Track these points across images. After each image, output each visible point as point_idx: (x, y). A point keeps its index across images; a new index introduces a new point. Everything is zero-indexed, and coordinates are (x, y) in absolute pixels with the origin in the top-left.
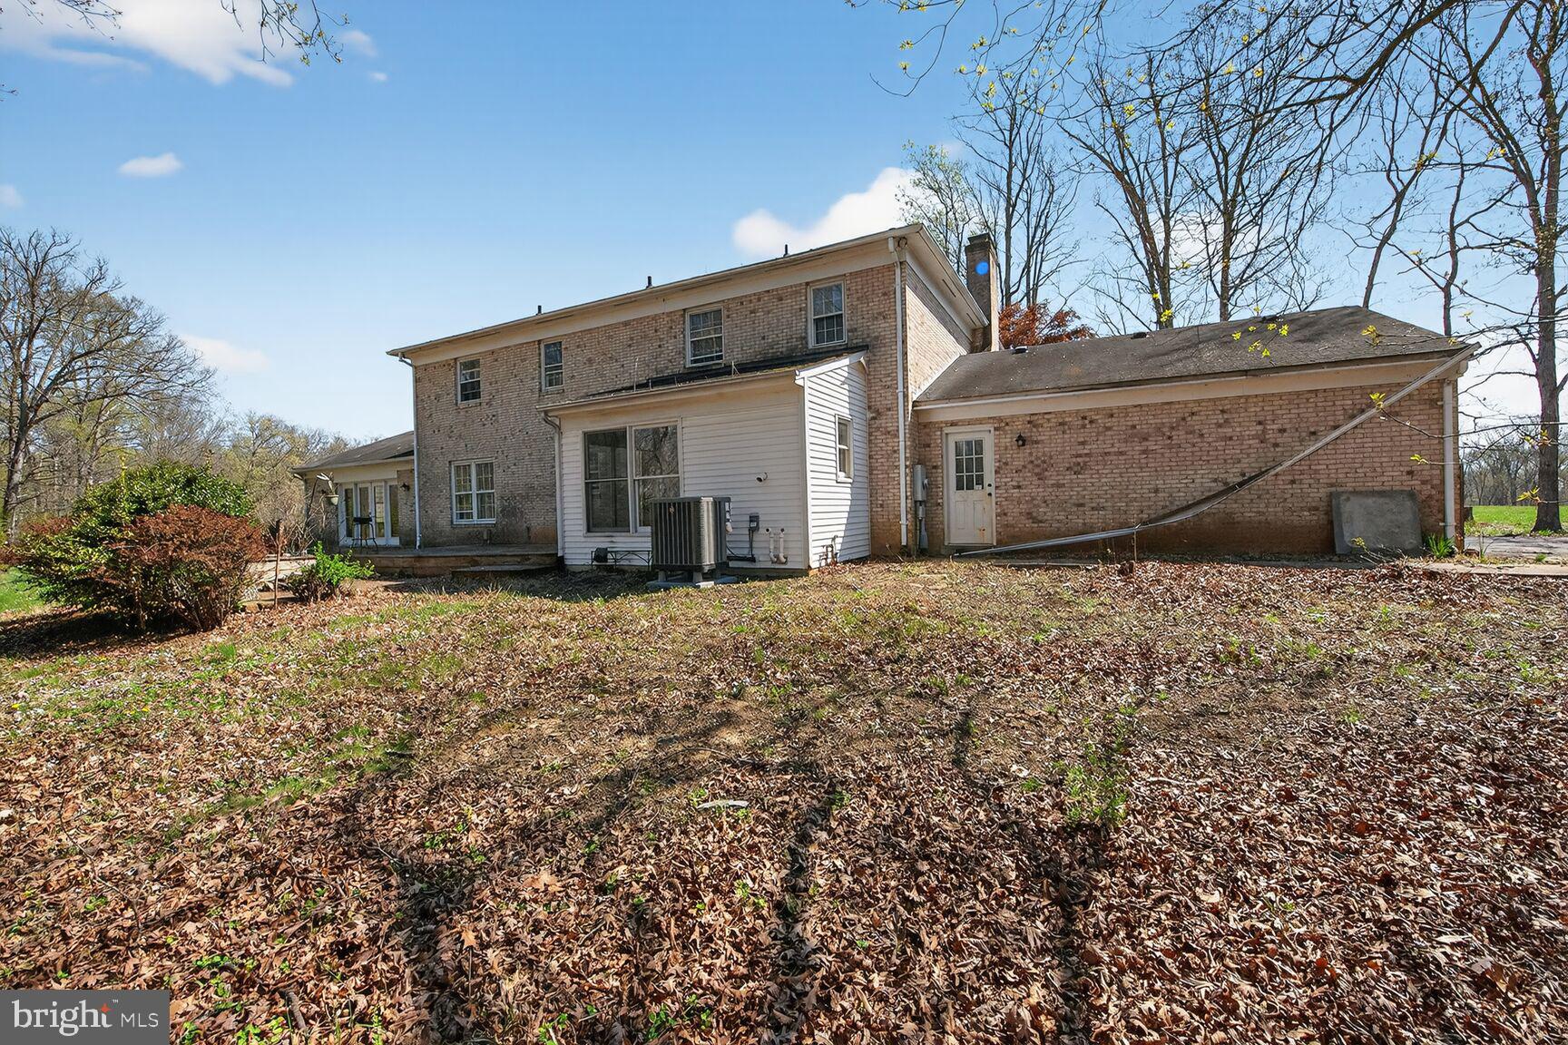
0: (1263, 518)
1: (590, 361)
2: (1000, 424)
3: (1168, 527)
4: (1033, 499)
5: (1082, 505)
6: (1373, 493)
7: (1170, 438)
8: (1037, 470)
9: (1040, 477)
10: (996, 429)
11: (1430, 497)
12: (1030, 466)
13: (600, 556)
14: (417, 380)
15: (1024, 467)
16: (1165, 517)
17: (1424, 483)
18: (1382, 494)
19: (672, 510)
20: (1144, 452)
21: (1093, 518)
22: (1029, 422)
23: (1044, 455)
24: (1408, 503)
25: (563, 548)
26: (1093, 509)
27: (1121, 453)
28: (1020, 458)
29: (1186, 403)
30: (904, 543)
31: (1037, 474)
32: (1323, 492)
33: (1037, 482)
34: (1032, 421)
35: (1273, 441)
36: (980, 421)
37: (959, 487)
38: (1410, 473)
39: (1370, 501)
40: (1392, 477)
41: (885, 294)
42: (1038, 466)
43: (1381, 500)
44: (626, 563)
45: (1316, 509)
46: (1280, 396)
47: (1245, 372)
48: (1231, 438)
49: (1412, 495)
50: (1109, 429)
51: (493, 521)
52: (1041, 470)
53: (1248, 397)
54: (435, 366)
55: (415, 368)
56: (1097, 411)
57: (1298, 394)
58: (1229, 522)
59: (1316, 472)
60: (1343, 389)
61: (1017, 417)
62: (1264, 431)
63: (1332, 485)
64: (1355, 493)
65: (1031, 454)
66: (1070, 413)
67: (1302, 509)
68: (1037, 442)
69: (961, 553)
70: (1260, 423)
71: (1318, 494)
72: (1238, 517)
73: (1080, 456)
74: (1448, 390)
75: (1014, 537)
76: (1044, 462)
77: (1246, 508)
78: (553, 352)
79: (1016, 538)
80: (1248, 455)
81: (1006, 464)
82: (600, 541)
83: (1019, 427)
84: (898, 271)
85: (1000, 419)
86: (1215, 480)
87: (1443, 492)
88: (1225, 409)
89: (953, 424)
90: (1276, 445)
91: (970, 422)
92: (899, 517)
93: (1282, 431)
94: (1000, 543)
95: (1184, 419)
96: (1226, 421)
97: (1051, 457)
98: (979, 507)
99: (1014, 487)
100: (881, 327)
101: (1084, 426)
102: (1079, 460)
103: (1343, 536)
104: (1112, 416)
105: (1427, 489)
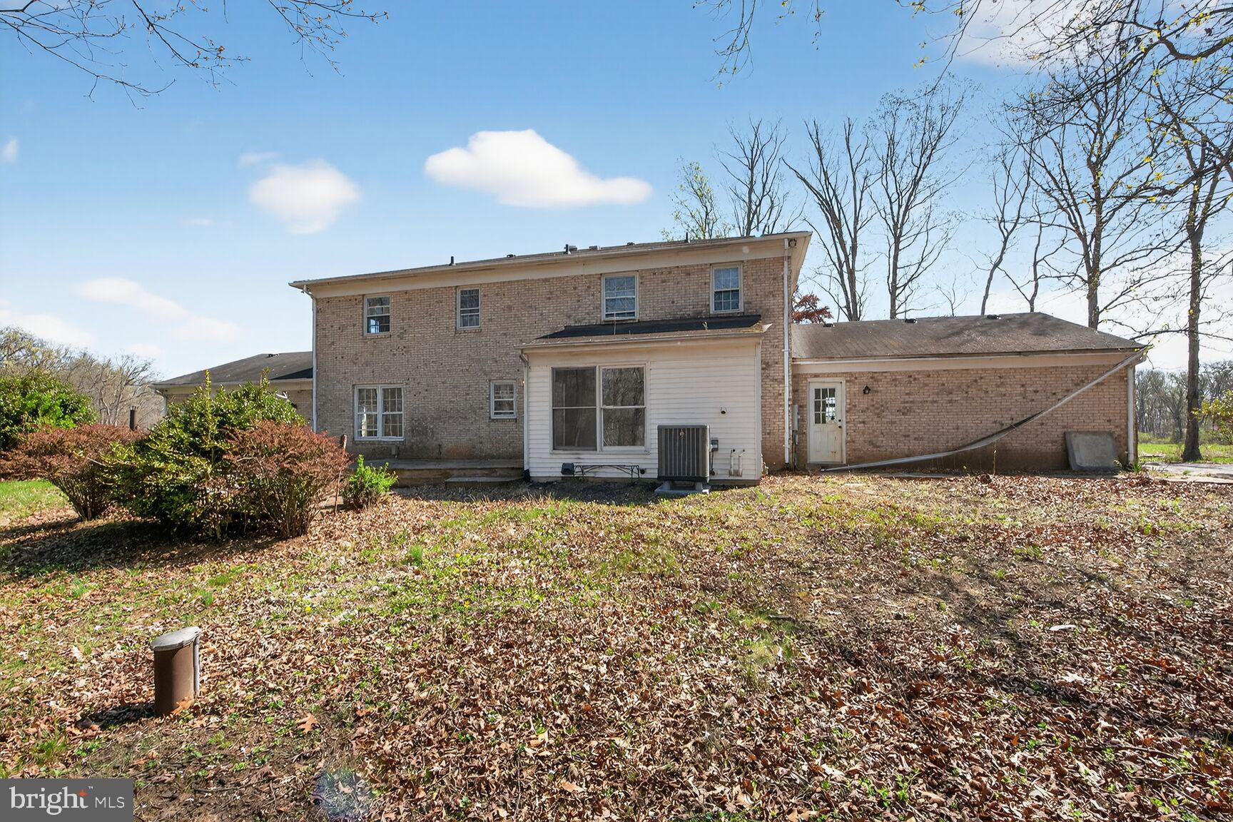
0: (1024, 447)
1: (510, 308)
2: (851, 378)
3: (965, 452)
4: (874, 431)
5: (908, 436)
6: (1088, 433)
7: (967, 392)
8: (877, 411)
9: (879, 415)
10: (847, 381)
11: (1119, 435)
12: (871, 408)
13: (567, 469)
14: (318, 311)
15: (868, 409)
16: (965, 446)
17: (1117, 427)
18: (1094, 433)
19: (682, 433)
20: (950, 402)
21: (914, 445)
22: (872, 378)
23: (882, 401)
24: (1109, 439)
25: (528, 463)
26: (915, 439)
27: (936, 402)
28: (864, 402)
29: (977, 370)
30: (787, 461)
31: (876, 414)
32: (1060, 431)
33: (876, 419)
34: (874, 377)
35: (1030, 398)
36: (836, 375)
37: (817, 421)
38: (1109, 421)
39: (1088, 437)
40: (1100, 424)
41: (775, 279)
42: (877, 408)
43: (1094, 437)
44: (592, 475)
45: (1056, 442)
46: (1035, 370)
47: (1019, 353)
48: (1005, 395)
49: (1111, 434)
50: (927, 385)
51: (401, 439)
52: (879, 410)
53: (1015, 369)
54: (339, 300)
55: (316, 301)
56: (919, 373)
57: (1046, 369)
58: (1004, 450)
59: (1056, 418)
60: (1072, 367)
61: (863, 373)
62: (1025, 391)
63: (1064, 427)
64: (1079, 432)
65: (873, 400)
66: (901, 373)
67: (1047, 442)
68: (877, 391)
69: (824, 469)
70: (1023, 386)
71: (1057, 433)
72: (1009, 447)
73: (907, 402)
74: (1130, 371)
75: (859, 458)
76: (882, 406)
77: (1015, 442)
78: (470, 299)
79: (860, 459)
80: (1016, 406)
81: (855, 406)
82: (567, 457)
83: (865, 380)
84: (786, 263)
85: (851, 374)
86: (995, 422)
87: (1127, 433)
88: (1002, 376)
89: (816, 376)
90: (1033, 400)
91: (829, 375)
92: (783, 442)
93: (1036, 392)
94: (849, 462)
95: (976, 381)
96: (1002, 383)
97: (886, 403)
98: (832, 437)
99: (860, 423)
100: (771, 302)
101: (910, 382)
102: (906, 405)
103: (1075, 460)
104: (929, 376)
105: (1118, 432)
